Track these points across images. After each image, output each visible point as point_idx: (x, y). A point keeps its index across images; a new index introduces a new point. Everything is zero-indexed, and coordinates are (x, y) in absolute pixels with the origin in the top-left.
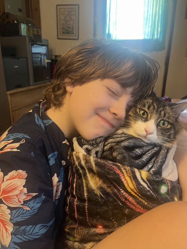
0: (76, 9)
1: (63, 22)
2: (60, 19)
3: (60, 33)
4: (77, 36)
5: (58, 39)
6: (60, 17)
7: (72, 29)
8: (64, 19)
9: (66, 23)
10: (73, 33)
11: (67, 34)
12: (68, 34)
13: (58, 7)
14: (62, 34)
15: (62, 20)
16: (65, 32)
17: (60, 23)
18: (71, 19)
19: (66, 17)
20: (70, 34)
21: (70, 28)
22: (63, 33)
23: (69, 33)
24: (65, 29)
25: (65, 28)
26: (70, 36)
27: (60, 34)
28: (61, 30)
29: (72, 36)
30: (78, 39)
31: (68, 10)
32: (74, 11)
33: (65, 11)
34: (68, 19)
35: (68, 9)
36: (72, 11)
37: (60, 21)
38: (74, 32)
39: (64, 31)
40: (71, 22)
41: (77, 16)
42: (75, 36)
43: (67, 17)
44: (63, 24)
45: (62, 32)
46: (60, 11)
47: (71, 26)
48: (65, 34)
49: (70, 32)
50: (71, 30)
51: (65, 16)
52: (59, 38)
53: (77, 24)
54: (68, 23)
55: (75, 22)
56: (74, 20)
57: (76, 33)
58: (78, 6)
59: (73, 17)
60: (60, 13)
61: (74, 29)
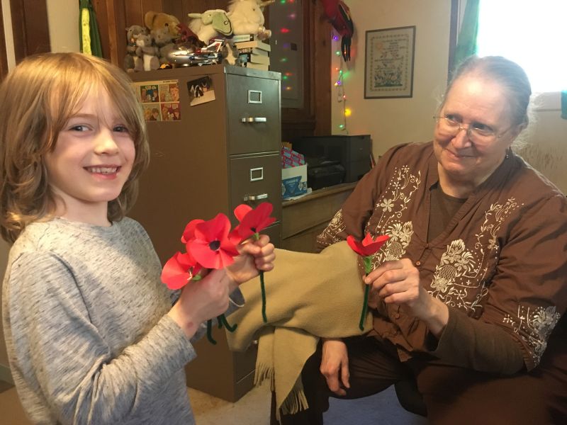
0: (407, 36)
1: (380, 64)
2: (372, 59)
3: (371, 85)
4: (409, 89)
5: (366, 98)
6: (371, 55)
7: (398, 77)
8: (382, 57)
9: (386, 65)
10: (401, 85)
11: (385, 88)
12: (388, 88)
13: (369, 34)
14: (374, 88)
15: (376, 61)
16: (382, 84)
17: (371, 66)
18: (397, 56)
19: (386, 53)
20: (392, 88)
21: (392, 74)
22: (376, 87)
23: (391, 85)
24: (383, 78)
25: (383, 76)
26: (393, 90)
27: (371, 89)
28: (374, 80)
29: (397, 90)
30: (411, 96)
31: (390, 39)
32: (404, 40)
33: (384, 42)
34: (389, 56)
35: (391, 36)
36: (400, 40)
37: (372, 62)
38: (403, 82)
39: (380, 81)
40: (397, 63)
41: (410, 50)
42: (404, 89)
43: (389, 54)
44: (378, 66)
45: (374, 85)
46: (372, 43)
47: (394, 71)
48: (381, 88)
49: (392, 83)
50: (395, 78)
51: (384, 51)
52: (368, 95)
53: (410, 67)
54: (389, 65)
55: (404, 62)
56: (403, 58)
57: (406, 84)
58: (412, 30)
59: (401, 53)
60: (372, 47)
61: (403, 77)
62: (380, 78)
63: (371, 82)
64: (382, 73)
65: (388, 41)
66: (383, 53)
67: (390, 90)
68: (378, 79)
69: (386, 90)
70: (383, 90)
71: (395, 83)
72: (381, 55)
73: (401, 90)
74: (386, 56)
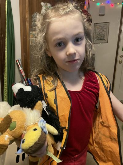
0: (107, 25)
4: (107, 41)
6: (96, 30)
7: (104, 37)
13: (95, 24)
14: (96, 40)
15: (97, 32)
16: (99, 39)
19: (100, 30)
21: (102, 36)
23: (101, 40)
24: (99, 37)
29: (103, 41)
30: (107, 43)
33: (100, 27)
34: (101, 31)
35: (102, 25)
36: (105, 26)
38: (105, 39)
40: (103, 33)
41: (108, 29)
42: (106, 40)
44: (98, 34)
46: (96, 27)
47: (103, 35)
52: (94, 42)
53: (107, 34)
54: (101, 34)
55: (106, 33)
56: (105, 31)
57: (106, 39)
58: (108, 23)
59: (105, 30)
61: (105, 37)
68: (97, 38)
70: (99, 41)
71: (103, 39)
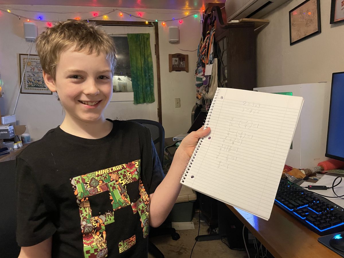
1: (30, 74)
3: (25, 86)
5: (22, 93)
6: (24, 68)
8: (31, 70)
9: (34, 75)
10: (44, 87)
12: (37, 88)
13: (21, 56)
16: (32, 86)
17: (25, 75)
20: (39, 88)
21: (39, 81)
22: (28, 87)
25: (33, 81)
26: (40, 90)
27: (25, 88)
28: (27, 83)
29: (42, 89)
30: (51, 94)
33: (32, 62)
35: (37, 59)
39: (31, 84)
43: (36, 69)
45: (27, 86)
46: (24, 62)
49: (39, 86)
50: (40, 83)
51: (33, 67)
60: (24, 64)
62: (31, 82)
63: (25, 84)
64: (32, 79)
65: (35, 62)
66: (32, 68)
67: (38, 89)
68: (29, 83)
69: (36, 89)
70: (33, 89)
71: (41, 86)
72: (31, 69)
73: (45, 90)
74: (34, 70)
